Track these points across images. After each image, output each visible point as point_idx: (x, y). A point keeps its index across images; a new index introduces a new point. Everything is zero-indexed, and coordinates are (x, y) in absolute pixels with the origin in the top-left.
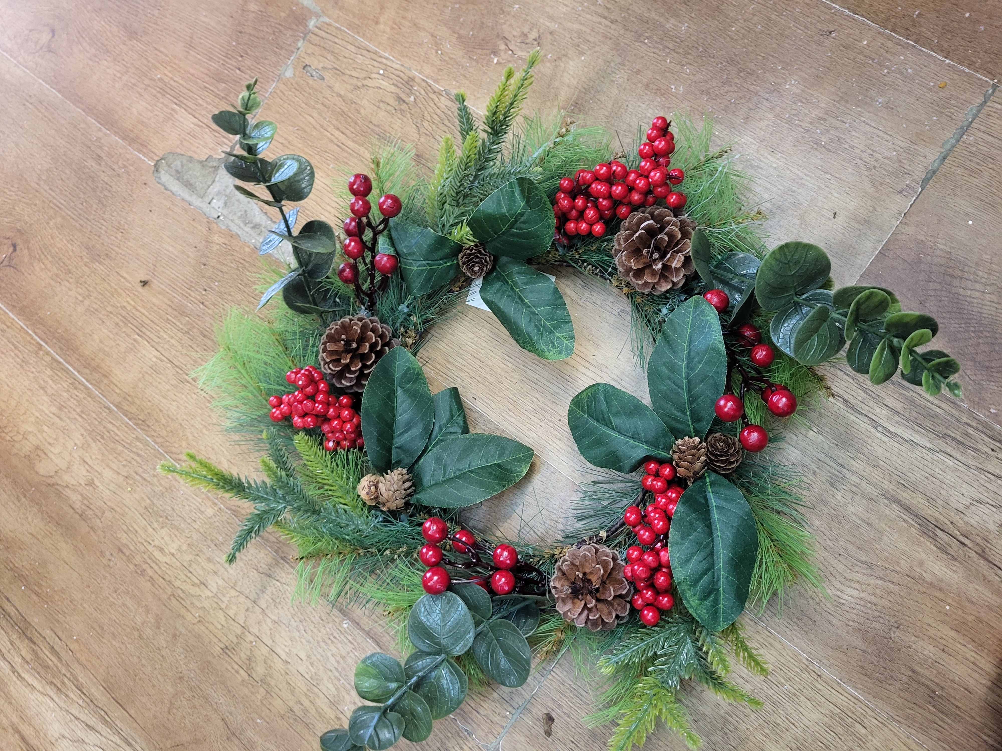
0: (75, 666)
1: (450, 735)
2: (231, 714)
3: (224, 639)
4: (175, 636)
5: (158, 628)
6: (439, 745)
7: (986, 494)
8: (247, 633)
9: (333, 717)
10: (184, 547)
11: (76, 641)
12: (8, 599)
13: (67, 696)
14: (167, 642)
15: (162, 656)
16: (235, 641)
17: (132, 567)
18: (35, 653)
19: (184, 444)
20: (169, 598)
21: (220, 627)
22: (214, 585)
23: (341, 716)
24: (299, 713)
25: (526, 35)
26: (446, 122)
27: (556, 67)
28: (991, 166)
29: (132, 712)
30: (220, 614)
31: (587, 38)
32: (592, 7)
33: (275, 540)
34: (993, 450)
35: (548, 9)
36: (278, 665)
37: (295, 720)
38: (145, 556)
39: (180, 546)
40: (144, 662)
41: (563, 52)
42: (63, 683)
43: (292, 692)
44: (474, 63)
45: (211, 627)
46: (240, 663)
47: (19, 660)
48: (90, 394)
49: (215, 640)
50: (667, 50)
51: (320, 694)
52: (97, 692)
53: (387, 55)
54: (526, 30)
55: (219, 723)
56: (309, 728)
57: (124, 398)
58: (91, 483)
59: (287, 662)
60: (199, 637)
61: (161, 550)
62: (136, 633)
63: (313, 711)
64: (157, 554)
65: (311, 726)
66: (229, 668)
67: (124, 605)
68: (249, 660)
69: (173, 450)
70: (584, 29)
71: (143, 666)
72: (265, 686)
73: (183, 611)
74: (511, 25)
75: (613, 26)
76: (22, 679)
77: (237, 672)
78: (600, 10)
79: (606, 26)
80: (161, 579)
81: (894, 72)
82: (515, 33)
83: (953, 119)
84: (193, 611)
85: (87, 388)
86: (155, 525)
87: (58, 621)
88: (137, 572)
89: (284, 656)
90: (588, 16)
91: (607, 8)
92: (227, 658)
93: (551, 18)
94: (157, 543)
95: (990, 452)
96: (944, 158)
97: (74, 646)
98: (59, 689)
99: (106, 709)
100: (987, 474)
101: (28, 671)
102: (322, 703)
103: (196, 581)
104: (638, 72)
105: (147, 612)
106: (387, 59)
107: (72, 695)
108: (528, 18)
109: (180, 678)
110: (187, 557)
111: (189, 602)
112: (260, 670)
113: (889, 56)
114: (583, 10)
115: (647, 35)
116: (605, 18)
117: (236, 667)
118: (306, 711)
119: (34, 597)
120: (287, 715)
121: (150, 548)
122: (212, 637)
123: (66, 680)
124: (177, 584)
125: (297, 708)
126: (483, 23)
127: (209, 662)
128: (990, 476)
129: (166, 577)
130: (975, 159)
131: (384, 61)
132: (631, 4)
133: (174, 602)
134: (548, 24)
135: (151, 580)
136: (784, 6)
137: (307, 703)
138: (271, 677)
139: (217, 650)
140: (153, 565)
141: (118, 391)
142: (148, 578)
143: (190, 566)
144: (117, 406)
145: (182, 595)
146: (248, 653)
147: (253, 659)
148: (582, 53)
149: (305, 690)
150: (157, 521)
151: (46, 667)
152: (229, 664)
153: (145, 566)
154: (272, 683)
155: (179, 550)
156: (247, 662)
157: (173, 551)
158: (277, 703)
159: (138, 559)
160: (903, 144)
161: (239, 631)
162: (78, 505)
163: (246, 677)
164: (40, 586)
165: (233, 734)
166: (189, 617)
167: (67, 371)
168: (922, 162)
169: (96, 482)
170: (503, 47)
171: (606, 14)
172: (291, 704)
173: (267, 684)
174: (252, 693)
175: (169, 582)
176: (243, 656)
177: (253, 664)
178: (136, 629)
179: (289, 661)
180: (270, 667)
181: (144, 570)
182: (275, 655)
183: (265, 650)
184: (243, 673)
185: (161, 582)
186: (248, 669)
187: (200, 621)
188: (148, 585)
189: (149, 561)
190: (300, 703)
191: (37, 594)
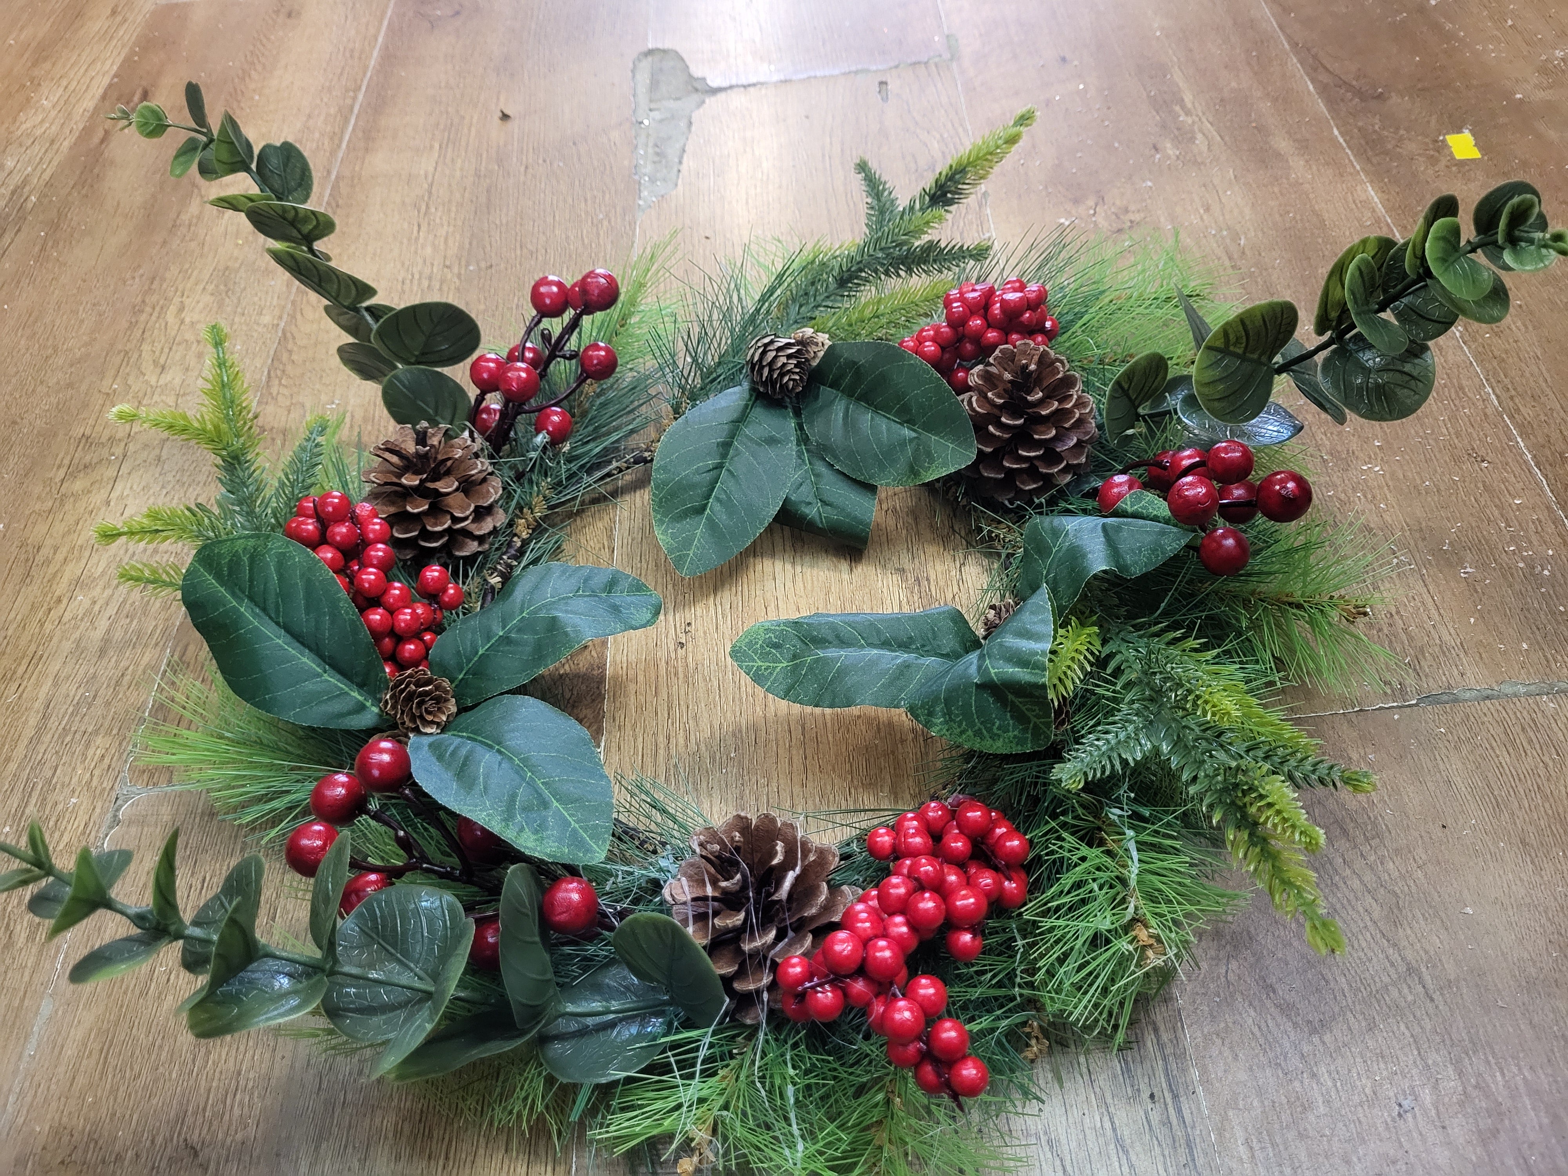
1: (114, 732)
3: (98, 429)
4: (70, 385)
5: (71, 366)
6: (90, 730)
7: (1073, 1145)
8: (123, 444)
9: (57, 594)
12: (19, 230)
14: (58, 383)
15: (34, 391)
16: (104, 439)
17: (139, 299)
20: (120, 352)
22: (169, 378)
23: (65, 601)
24: (40, 558)
25: (1126, 211)
28: (1546, 759)
32: (1228, 241)
33: (274, 394)
34: (1152, 1096)
35: (1178, 209)
36: (98, 498)
37: (27, 560)
38: (161, 302)
39: (199, 322)
40: (14, 380)
43: (67, 534)
44: (1044, 193)
46: (76, 461)
48: (333, 153)
51: (84, 561)
53: (969, 127)
54: (1132, 208)
56: (23, 581)
57: (353, 178)
59: (108, 503)
60: (85, 405)
61: (181, 309)
62: (50, 351)
63: (52, 569)
64: (173, 309)
65: (28, 580)
66: (61, 456)
67: (82, 321)
68: (85, 467)
71: (9, 382)
72: (57, 503)
73: (111, 373)
74: (1122, 194)
75: (1230, 271)
77: (59, 467)
78: (1233, 249)
79: (1222, 265)
80: (140, 331)
81: (1523, 559)
82: (1118, 202)
83: (1549, 666)
84: (118, 380)
85: (339, 146)
86: (211, 287)
87: (19, 282)
88: (134, 307)
89: (114, 495)
90: (1214, 244)
91: (1243, 253)
92: (73, 446)
93: (1173, 218)
94: (187, 301)
95: (1145, 1095)
96: (1487, 698)
100: (1106, 1119)
102: (71, 571)
103: (162, 361)
105: (86, 345)
106: (965, 130)
108: (1149, 201)
109: (14, 423)
110: (189, 336)
111: (127, 371)
112: (78, 485)
113: (1534, 539)
114: (1214, 235)
116: (1230, 258)
117: (66, 462)
118: (47, 562)
119: (37, 249)
120: (30, 548)
121: (177, 300)
122: (94, 416)
124: (146, 347)
126: (1097, 172)
127: (55, 435)
128: (1107, 1125)
129: (147, 334)
130: (1531, 734)
131: (960, 130)
132: (1273, 268)
133: (119, 358)
134: (1162, 219)
135: (132, 325)
136: (1453, 397)
137: (60, 556)
138: (75, 502)
139: (78, 431)
140: (155, 315)
141: (357, 168)
142: (133, 320)
143: (179, 344)
144: (337, 177)
145: (133, 360)
146: (94, 461)
147: (89, 470)
149: (79, 543)
150: (217, 286)
152: (67, 453)
153: (148, 309)
154: (68, 506)
156: (81, 467)
157: (187, 320)
158: (41, 528)
159: (152, 299)
160: (1446, 638)
161: (119, 436)
162: (185, 217)
163: (58, 479)
164: (56, 243)
166: (107, 382)
167: (346, 120)
168: (1451, 675)
170: (1091, 203)
171: (1235, 256)
172: (49, 542)
173: (62, 504)
174: (38, 498)
175: (143, 340)
176: (87, 459)
177: (82, 475)
178: (55, 349)
179: (112, 504)
180: (89, 492)
181: (141, 311)
182: (110, 486)
183: (111, 472)
184: (62, 473)
185: (137, 333)
186: (72, 474)
187: (108, 394)
188: (125, 325)
189: (158, 309)
190: (56, 549)
191: (43, 249)
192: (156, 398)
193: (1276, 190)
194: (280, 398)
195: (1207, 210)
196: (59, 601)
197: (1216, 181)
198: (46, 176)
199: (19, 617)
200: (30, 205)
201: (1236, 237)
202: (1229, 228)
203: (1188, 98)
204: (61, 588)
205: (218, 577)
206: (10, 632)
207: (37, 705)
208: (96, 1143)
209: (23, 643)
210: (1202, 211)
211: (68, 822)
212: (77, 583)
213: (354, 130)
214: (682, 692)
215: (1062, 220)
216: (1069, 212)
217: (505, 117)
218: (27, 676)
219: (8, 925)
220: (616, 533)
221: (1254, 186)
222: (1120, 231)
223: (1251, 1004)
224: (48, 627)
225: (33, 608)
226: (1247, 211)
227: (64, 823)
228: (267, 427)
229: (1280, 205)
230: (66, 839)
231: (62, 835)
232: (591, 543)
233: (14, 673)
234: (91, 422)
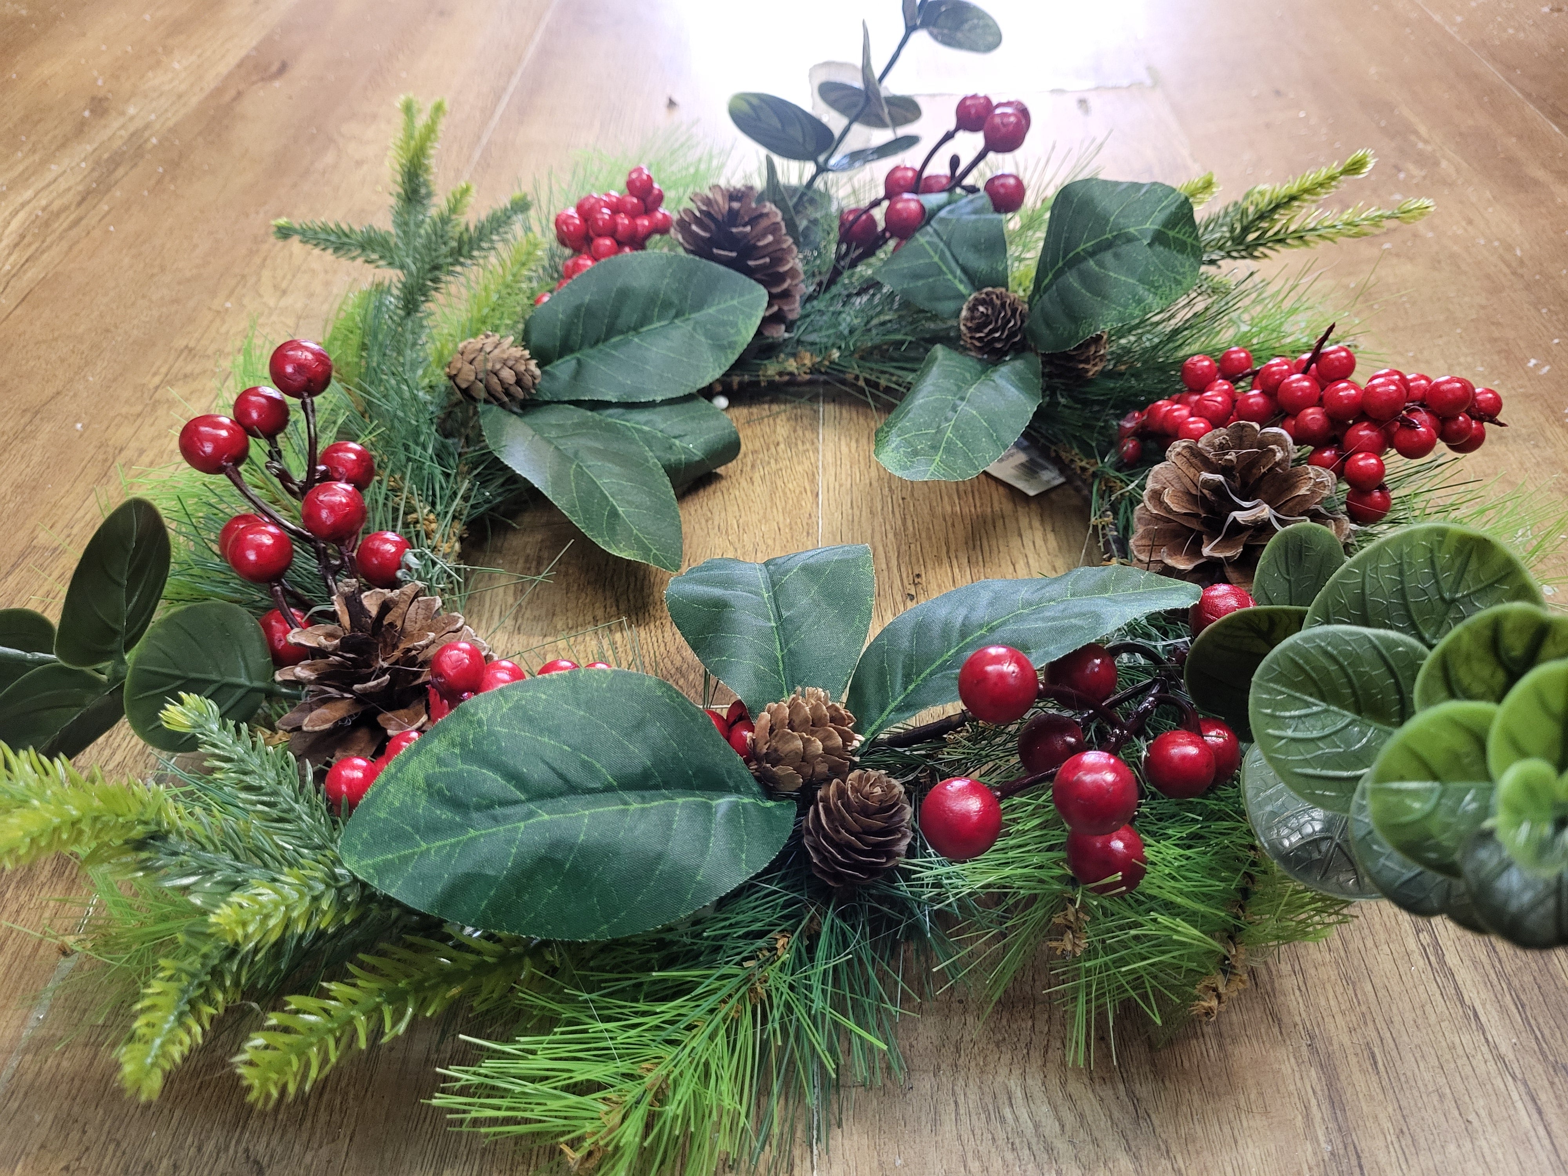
0: (64, 245)
2: (75, 395)
3: (204, 342)
4: (175, 301)
5: (180, 284)
11: (107, 232)
12: (135, 165)
13: (10, 254)
14: (162, 298)
15: (133, 304)
16: (210, 352)
18: (65, 208)
20: (236, 275)
21: (223, 331)
22: (290, 301)
24: (121, 459)
29: (18, 312)
31: (1460, 264)
32: (1501, 251)
37: (106, 460)
40: (112, 294)
41: (1411, 255)
42: (30, 245)
45: (217, 324)
46: (174, 370)
47: (44, 202)
52: (32, 274)
55: (50, 391)
56: (98, 481)
57: (505, 145)
58: (359, 163)
60: (191, 320)
62: (156, 270)
65: (105, 480)
66: (158, 363)
67: (196, 246)
68: (186, 377)
71: (106, 294)
72: (149, 409)
73: (224, 293)
76: (16, 212)
77: (155, 374)
78: (1509, 258)
79: (1501, 272)
84: (232, 300)
87: (129, 208)
90: (1486, 253)
91: (1522, 262)
92: (172, 357)
97: (97, 233)
98: (16, 245)
99: (8, 290)
101: (30, 214)
103: (283, 286)
104: (1498, 324)
105: (198, 266)
107: (12, 259)
109: (107, 331)
111: (243, 292)
112: (174, 393)
114: (1485, 245)
116: (1509, 266)
117: (164, 370)
118: (130, 463)
119: (153, 182)
122: (200, 331)
123: (34, 247)
124: (266, 273)
127: (154, 345)
129: (268, 262)
133: (234, 281)
137: (146, 459)
139: (180, 343)
141: (511, 136)
145: (250, 283)
146: (197, 371)
147: (190, 380)
148: (1435, 269)
151: (47, 224)
152: (165, 362)
154: (161, 411)
156: (180, 377)
158: (127, 431)
162: (319, 165)
163: (152, 386)
164: (174, 179)
165: (37, 413)
166: (218, 301)
169: (365, 167)
171: (1514, 265)
172: (133, 444)
173: (154, 408)
174: (127, 402)
175: (263, 265)
176: (188, 369)
177: (181, 383)
178: (163, 269)
181: (264, 241)
183: (215, 383)
184: (157, 380)
185: (257, 260)
186: (169, 381)
187: (218, 312)
190: (141, 452)
191: (159, 182)
192: (274, 318)
193: (1543, 210)
197: (1473, 200)
198: (170, 123)
199: (88, 517)
200: (149, 146)
202: (1498, 239)
203: (1423, 130)
206: (75, 530)
211: (124, 738)
213: (508, 105)
217: (672, 104)
220: (820, 479)
221: (1517, 206)
226: (1516, 226)
227: (118, 740)
230: (118, 758)
231: (113, 754)
232: (790, 486)
234: (197, 335)
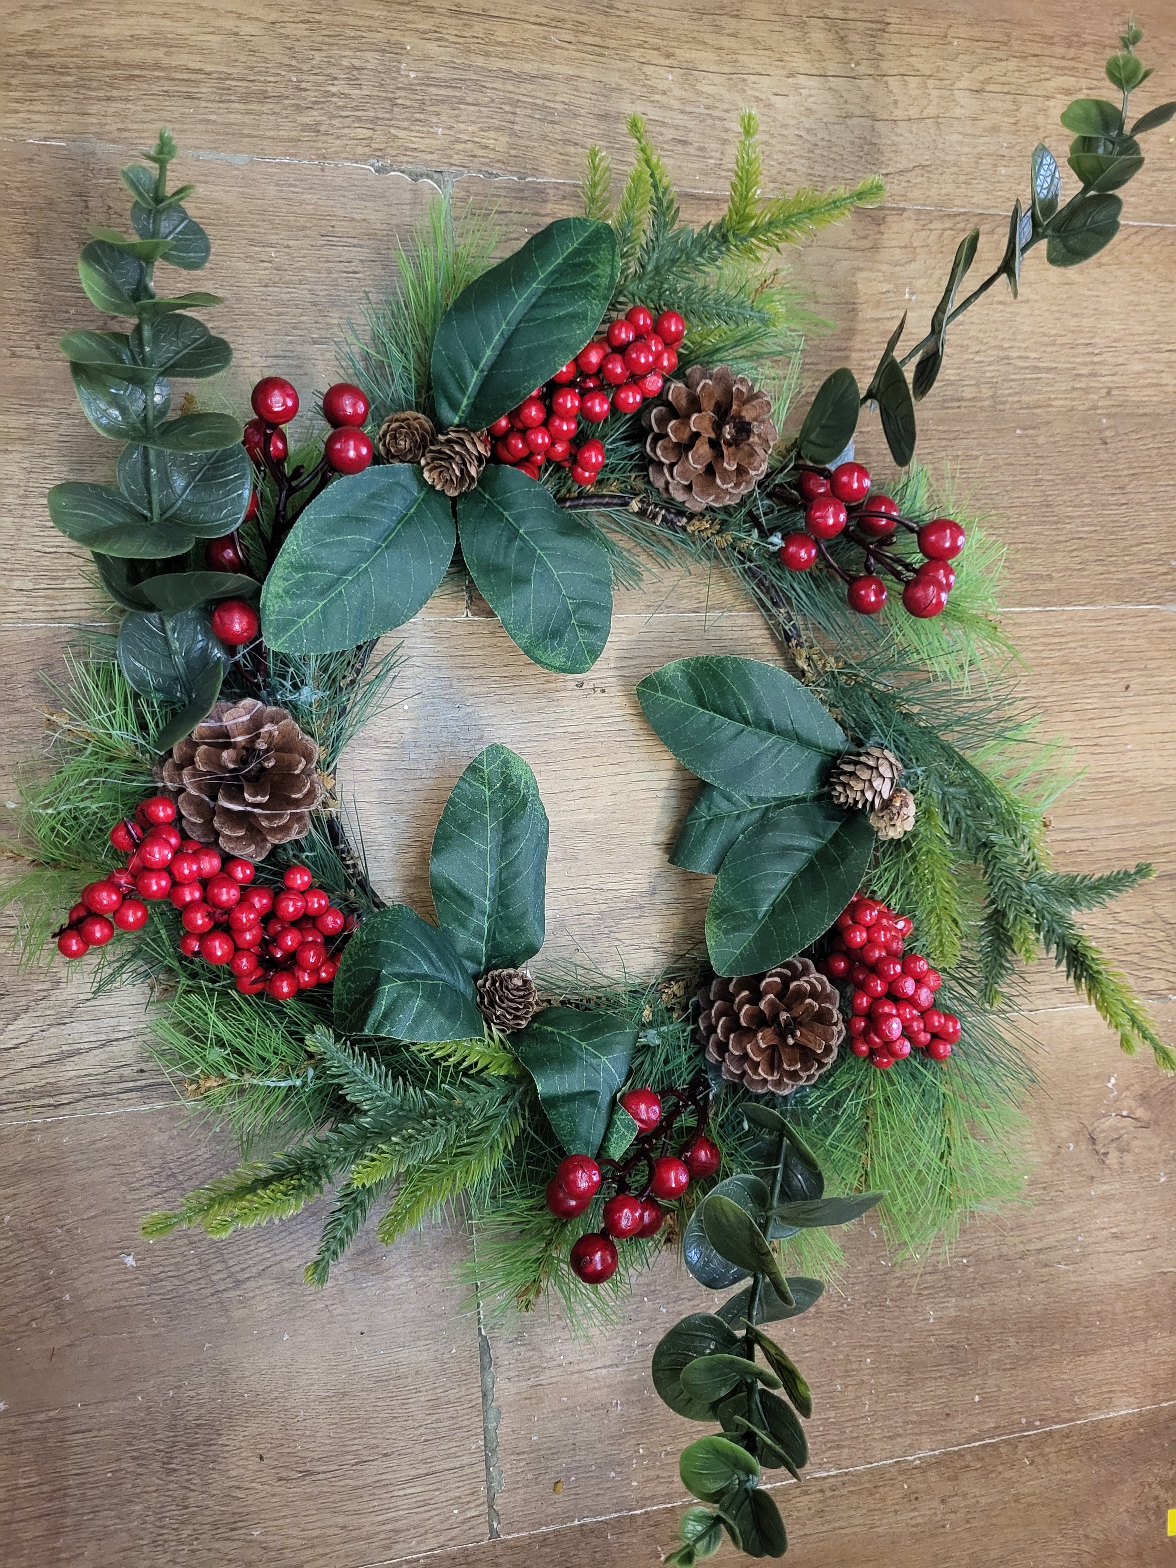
1: (513, 152)
3: (895, 40)
6: (516, 127)
7: (106, 1008)
8: (872, 72)
9: (678, 51)
10: (1040, 120)
19: (1147, 258)
20: (1008, 35)
21: (914, 51)
22: (963, 102)
23: (668, 62)
24: (723, 21)
25: (1122, 1151)
26: (1135, 958)
27: (1052, 1140)
28: (422, 1430)
30: (926, 69)
31: (1042, 1207)
32: (1065, 1252)
33: (931, 226)
34: (142, 1071)
35: (1120, 1206)
36: (799, 62)
37: (722, 8)
38: (1081, 66)
39: (1047, 116)
41: (1058, 1166)
43: (754, 41)
45: (924, 41)
46: (851, 24)
49: (906, 28)
50: (930, 1269)
51: (717, 69)
54: (1127, 1157)
56: (696, 10)
59: (791, 76)
60: (930, 15)
63: (709, 38)
65: (696, 16)
66: (860, 6)
68: (842, 38)
69: (1155, 240)
70: (1055, 1216)
72: (794, 20)
73: (976, 32)
74: (1151, 1149)
75: (1021, 1248)
77: (844, 9)
78: (1053, 1256)
79: (1029, 1241)
80: (1039, 52)
81: (630, 1458)
82: (1137, 1143)
83: (513, 1454)
84: (964, 43)
88: (1076, 36)
89: (802, 80)
90: (1062, 1236)
91: (1046, 1265)
92: (872, 16)
93: (1107, 1198)
95: (143, 1066)
96: (484, 1395)
100: (126, 1035)
102: (704, 58)
103: (990, 88)
108: (1136, 1176)
110: (1026, 110)
111: (979, 50)
112: (818, 36)
113: (652, 1473)
114: (1075, 1239)
115: (971, 1269)
116: (1039, 1251)
117: (851, 15)
118: (718, 30)
122: (914, 29)
124: (1012, 64)
125: (732, 24)
128: (121, 1035)
129: (1033, 61)
130: (448, 1423)
132: (1021, 1293)
133: (997, 35)
134: (1106, 1187)
135: (1049, 40)
136: (828, 1437)
137: (725, 42)
138: (796, 39)
139: (893, 17)
140: (1063, 63)
142: (1056, 39)
143: (1014, 102)
145: (995, 53)
146: (850, 46)
147: (837, 43)
148: (1032, 1183)
149: (741, 58)
152: (864, 12)
153: (1072, 52)
154: (789, 33)
155: (1045, 111)
156: (842, 33)
157: (1051, 103)
158: (763, 11)
160: (548, 1373)
161: (884, 65)
163: (827, 12)
166: (963, 31)
168: (509, 1370)
170: (1139, 1113)
171: (1041, 1257)
172: (744, 24)
173: (792, 26)
175: (1025, 57)
176: (854, 37)
177: (833, 37)
179: (790, 80)
180: (808, 52)
182: (815, 72)
183: (832, 67)
184: (836, 13)
185: (1035, 49)
186: (834, 25)
187: (945, 37)
188: (1049, 31)
189: (1072, 64)
190: (734, 35)
193: (1138, 1313)
194: (923, 234)
195: (1115, 1236)
196: (669, 56)
197: (1159, 1252)
199: (651, 19)
201: (1068, 1260)
202: (1084, 1255)
204: (684, 54)
205: (577, 252)
206: (634, 15)
207: (547, 66)
208: (125, 232)
209: (621, 32)
210: (1114, 1230)
211: (419, 132)
212: (690, 69)
214: (528, 688)
215: (1113, 1080)
216: (1127, 1089)
218: (580, 47)
219: (319, 103)
221: (1148, 1291)
222: (1093, 1140)
223: (213, 1155)
224: (637, 53)
225: (661, 31)
226: (1109, 1278)
227: (418, 128)
228: (883, 228)
229: (1114, 1314)
230: (401, 133)
231: (405, 129)
233: (584, 33)
